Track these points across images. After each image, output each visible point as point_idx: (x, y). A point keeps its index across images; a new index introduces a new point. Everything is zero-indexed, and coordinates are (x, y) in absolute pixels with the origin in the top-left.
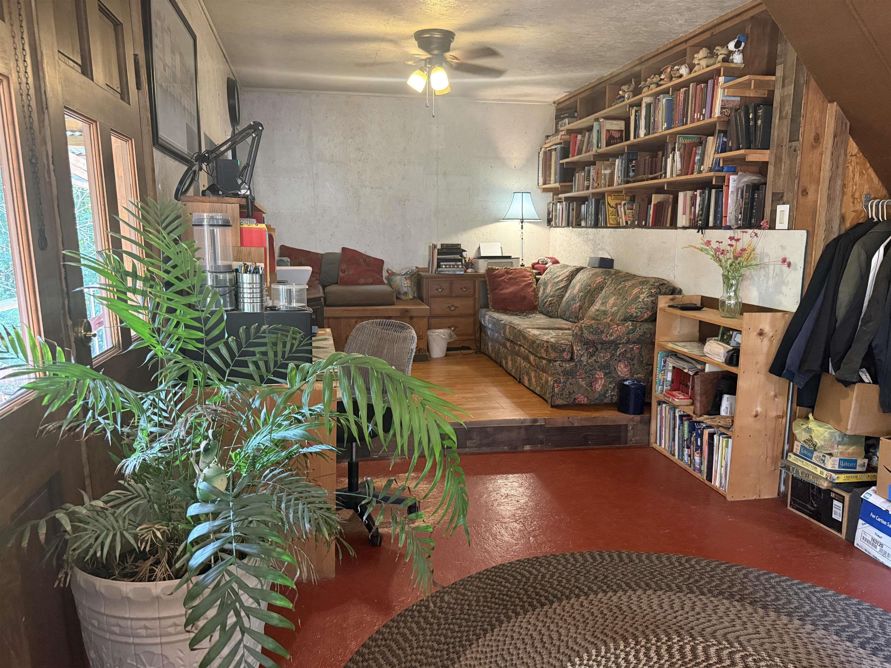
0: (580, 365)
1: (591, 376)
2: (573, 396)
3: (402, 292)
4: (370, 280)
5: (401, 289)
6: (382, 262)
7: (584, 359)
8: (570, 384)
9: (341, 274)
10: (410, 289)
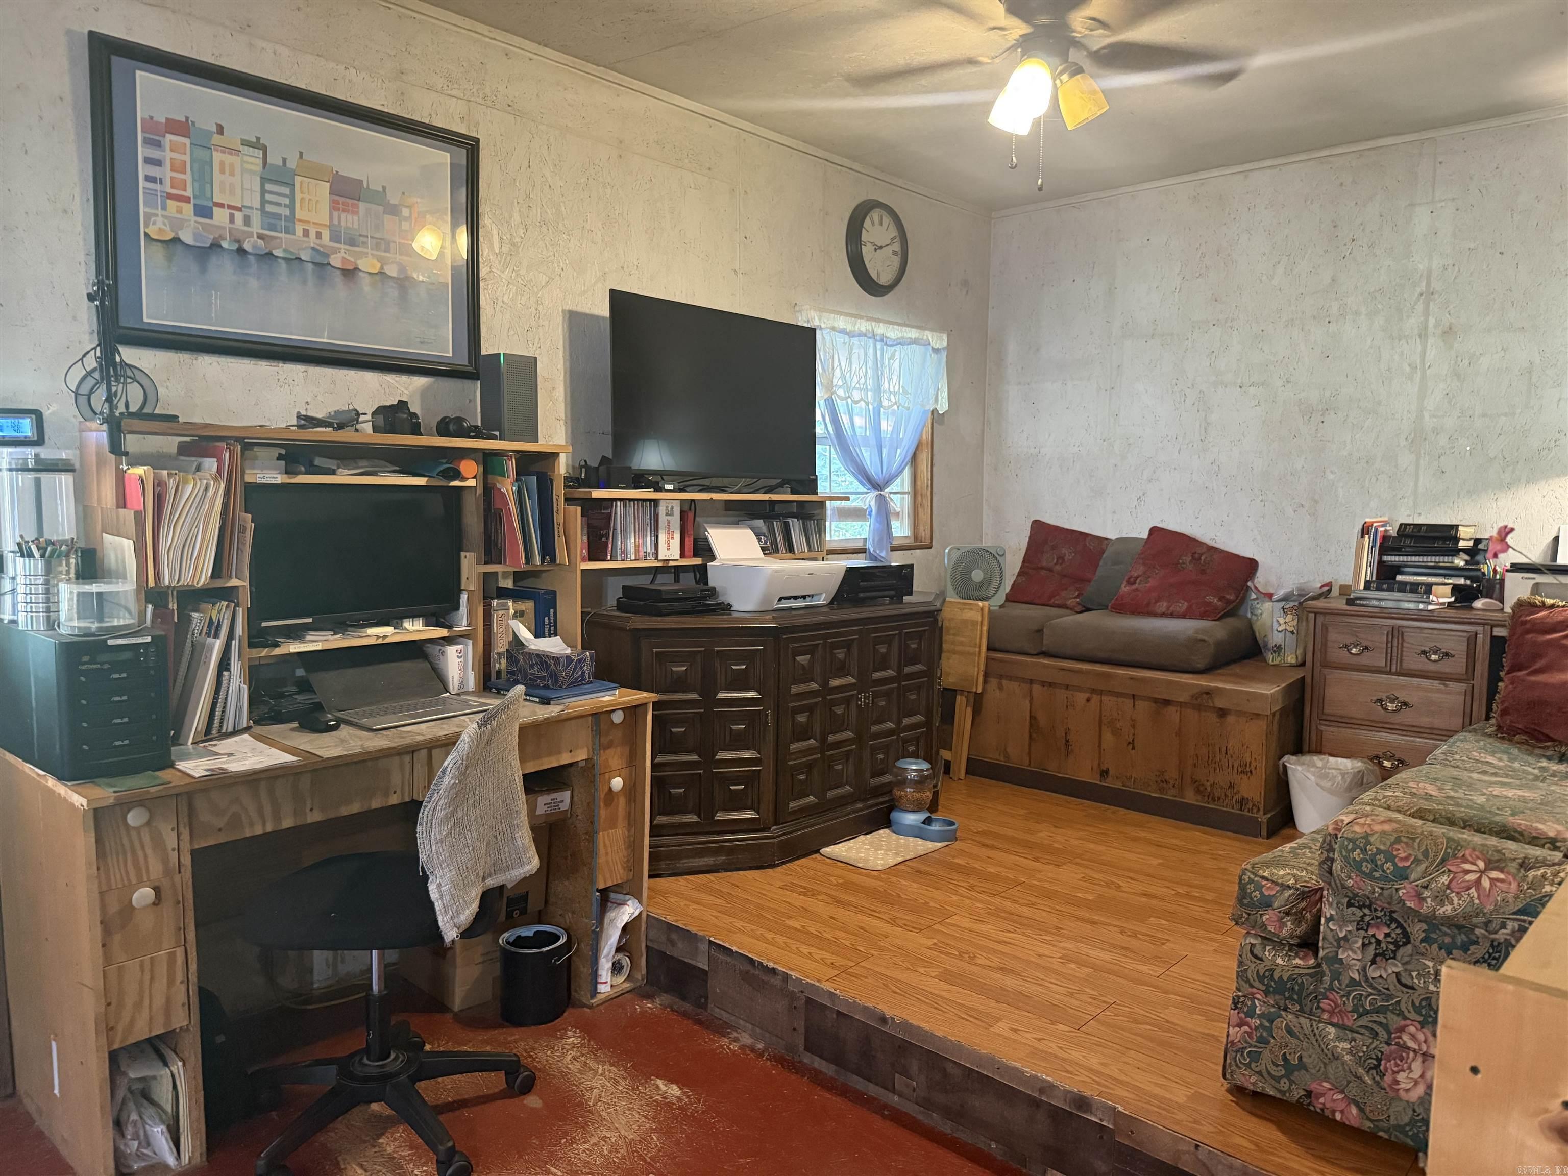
0: (1336, 976)
1: (1383, 1034)
2: (1305, 1080)
3: (1271, 644)
4: (1183, 606)
5: (1270, 637)
6: (1251, 566)
7: (1352, 956)
8: (1290, 1031)
9: (1124, 588)
10: (1291, 640)
